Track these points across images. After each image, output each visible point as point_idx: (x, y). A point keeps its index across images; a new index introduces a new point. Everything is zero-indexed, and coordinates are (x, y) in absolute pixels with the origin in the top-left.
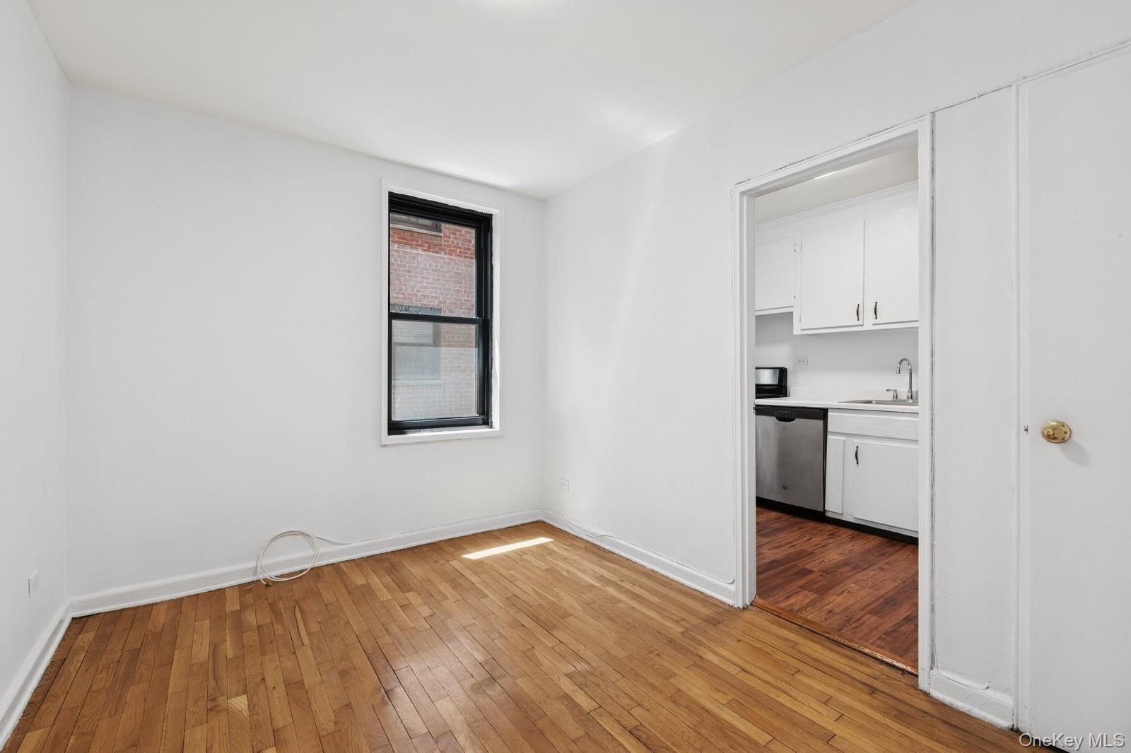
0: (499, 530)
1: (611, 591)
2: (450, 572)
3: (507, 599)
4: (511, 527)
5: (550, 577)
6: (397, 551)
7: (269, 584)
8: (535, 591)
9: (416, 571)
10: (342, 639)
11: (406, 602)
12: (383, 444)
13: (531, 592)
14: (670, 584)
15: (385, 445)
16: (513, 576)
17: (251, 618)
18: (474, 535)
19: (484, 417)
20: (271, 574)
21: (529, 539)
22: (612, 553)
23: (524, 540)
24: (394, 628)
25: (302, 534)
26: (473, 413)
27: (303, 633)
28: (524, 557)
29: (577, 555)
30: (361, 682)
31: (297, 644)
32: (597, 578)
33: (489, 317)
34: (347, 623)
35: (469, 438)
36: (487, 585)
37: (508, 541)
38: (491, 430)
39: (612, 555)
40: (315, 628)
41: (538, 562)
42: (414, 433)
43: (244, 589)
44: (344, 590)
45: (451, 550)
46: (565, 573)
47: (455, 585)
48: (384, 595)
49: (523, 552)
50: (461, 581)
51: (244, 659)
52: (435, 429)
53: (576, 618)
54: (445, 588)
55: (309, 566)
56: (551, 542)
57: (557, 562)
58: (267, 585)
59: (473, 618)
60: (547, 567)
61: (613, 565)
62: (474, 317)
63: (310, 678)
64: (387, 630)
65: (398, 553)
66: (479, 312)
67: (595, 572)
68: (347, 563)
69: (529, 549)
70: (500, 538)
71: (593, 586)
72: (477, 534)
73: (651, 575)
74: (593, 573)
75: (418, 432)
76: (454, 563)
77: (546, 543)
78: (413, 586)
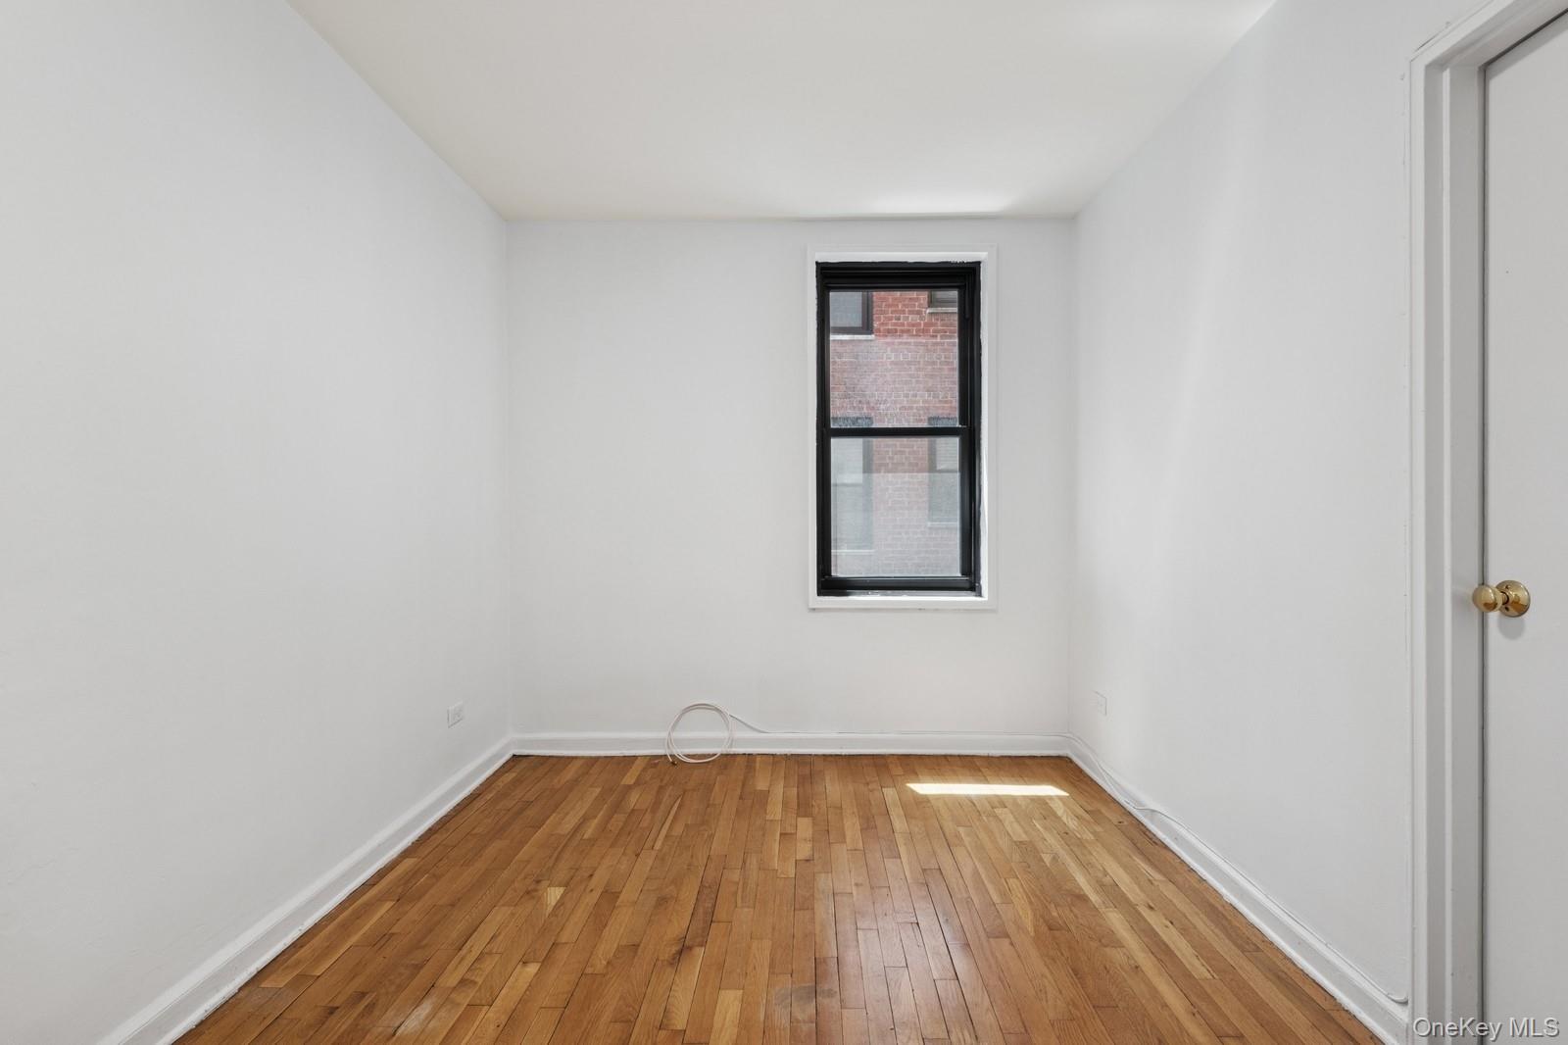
0: (988, 758)
1: (1116, 920)
2: (873, 803)
3: (924, 870)
4: (1010, 757)
5: (1016, 857)
6: (831, 755)
7: (675, 762)
8: (976, 873)
9: (833, 788)
10: (692, 856)
11: (789, 830)
12: (811, 606)
13: (967, 871)
14: (1258, 949)
15: (814, 609)
16: (958, 836)
17: (634, 799)
18: (945, 757)
19: (969, 580)
20: (679, 751)
21: (1026, 783)
22: (1166, 847)
23: (1017, 782)
24: (753, 862)
25: (717, 710)
26: (955, 572)
27: (664, 832)
28: (998, 811)
29: (1094, 833)
30: (670, 921)
31: (648, 845)
32: (1102, 885)
33: (976, 424)
34: (712, 836)
35: (936, 609)
36: (910, 837)
37: (988, 778)
38: (978, 599)
39: (1164, 852)
40: (678, 830)
41: (1016, 825)
42: (860, 594)
43: (654, 761)
44: (739, 791)
45: (898, 771)
46: (1047, 859)
47: (868, 826)
48: (775, 811)
49: (1001, 802)
50: (880, 821)
51: (593, 845)
52: (889, 592)
53: (1012, 944)
54: (852, 826)
55: (719, 750)
56: (1060, 798)
57: (1047, 835)
58: (673, 763)
59: (857, 885)
60: (1024, 837)
61: (1150, 870)
62: (958, 425)
63: (628, 894)
64: (744, 862)
65: (830, 759)
66: (963, 418)
67: (1106, 874)
68: (764, 757)
69: (1014, 799)
70: (980, 771)
71: (1082, 898)
72: (951, 756)
73: (1224, 916)
74: (1100, 875)
75: (864, 594)
76: (890, 793)
77: (1051, 798)
78: (815, 810)
